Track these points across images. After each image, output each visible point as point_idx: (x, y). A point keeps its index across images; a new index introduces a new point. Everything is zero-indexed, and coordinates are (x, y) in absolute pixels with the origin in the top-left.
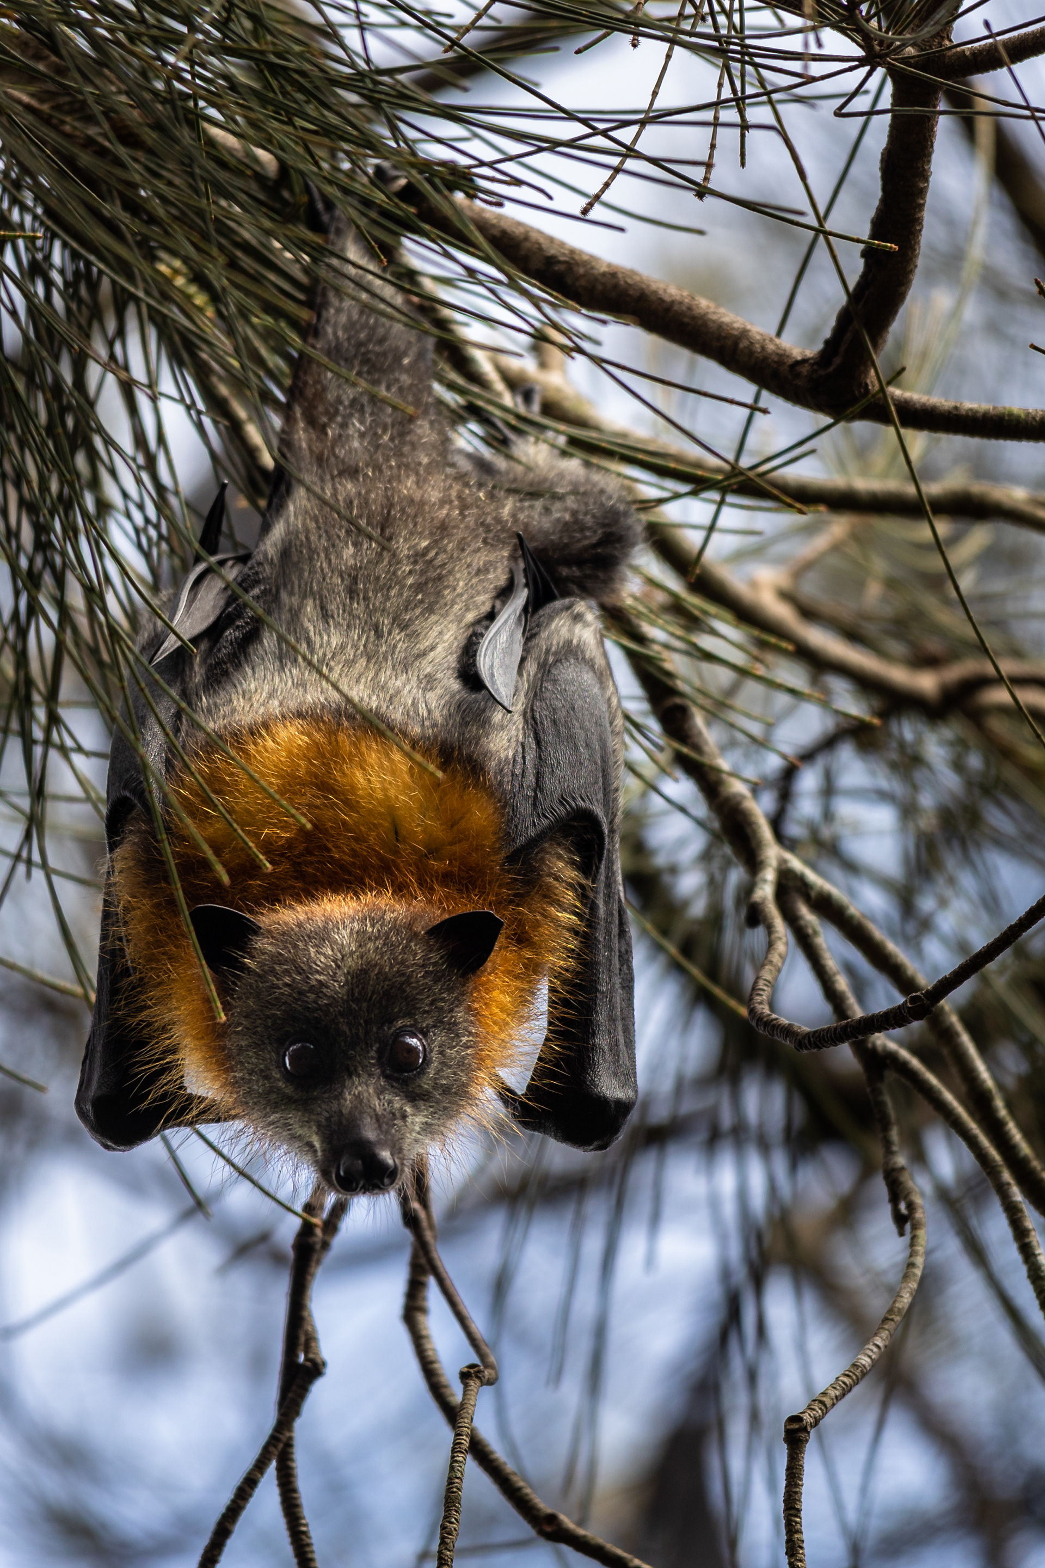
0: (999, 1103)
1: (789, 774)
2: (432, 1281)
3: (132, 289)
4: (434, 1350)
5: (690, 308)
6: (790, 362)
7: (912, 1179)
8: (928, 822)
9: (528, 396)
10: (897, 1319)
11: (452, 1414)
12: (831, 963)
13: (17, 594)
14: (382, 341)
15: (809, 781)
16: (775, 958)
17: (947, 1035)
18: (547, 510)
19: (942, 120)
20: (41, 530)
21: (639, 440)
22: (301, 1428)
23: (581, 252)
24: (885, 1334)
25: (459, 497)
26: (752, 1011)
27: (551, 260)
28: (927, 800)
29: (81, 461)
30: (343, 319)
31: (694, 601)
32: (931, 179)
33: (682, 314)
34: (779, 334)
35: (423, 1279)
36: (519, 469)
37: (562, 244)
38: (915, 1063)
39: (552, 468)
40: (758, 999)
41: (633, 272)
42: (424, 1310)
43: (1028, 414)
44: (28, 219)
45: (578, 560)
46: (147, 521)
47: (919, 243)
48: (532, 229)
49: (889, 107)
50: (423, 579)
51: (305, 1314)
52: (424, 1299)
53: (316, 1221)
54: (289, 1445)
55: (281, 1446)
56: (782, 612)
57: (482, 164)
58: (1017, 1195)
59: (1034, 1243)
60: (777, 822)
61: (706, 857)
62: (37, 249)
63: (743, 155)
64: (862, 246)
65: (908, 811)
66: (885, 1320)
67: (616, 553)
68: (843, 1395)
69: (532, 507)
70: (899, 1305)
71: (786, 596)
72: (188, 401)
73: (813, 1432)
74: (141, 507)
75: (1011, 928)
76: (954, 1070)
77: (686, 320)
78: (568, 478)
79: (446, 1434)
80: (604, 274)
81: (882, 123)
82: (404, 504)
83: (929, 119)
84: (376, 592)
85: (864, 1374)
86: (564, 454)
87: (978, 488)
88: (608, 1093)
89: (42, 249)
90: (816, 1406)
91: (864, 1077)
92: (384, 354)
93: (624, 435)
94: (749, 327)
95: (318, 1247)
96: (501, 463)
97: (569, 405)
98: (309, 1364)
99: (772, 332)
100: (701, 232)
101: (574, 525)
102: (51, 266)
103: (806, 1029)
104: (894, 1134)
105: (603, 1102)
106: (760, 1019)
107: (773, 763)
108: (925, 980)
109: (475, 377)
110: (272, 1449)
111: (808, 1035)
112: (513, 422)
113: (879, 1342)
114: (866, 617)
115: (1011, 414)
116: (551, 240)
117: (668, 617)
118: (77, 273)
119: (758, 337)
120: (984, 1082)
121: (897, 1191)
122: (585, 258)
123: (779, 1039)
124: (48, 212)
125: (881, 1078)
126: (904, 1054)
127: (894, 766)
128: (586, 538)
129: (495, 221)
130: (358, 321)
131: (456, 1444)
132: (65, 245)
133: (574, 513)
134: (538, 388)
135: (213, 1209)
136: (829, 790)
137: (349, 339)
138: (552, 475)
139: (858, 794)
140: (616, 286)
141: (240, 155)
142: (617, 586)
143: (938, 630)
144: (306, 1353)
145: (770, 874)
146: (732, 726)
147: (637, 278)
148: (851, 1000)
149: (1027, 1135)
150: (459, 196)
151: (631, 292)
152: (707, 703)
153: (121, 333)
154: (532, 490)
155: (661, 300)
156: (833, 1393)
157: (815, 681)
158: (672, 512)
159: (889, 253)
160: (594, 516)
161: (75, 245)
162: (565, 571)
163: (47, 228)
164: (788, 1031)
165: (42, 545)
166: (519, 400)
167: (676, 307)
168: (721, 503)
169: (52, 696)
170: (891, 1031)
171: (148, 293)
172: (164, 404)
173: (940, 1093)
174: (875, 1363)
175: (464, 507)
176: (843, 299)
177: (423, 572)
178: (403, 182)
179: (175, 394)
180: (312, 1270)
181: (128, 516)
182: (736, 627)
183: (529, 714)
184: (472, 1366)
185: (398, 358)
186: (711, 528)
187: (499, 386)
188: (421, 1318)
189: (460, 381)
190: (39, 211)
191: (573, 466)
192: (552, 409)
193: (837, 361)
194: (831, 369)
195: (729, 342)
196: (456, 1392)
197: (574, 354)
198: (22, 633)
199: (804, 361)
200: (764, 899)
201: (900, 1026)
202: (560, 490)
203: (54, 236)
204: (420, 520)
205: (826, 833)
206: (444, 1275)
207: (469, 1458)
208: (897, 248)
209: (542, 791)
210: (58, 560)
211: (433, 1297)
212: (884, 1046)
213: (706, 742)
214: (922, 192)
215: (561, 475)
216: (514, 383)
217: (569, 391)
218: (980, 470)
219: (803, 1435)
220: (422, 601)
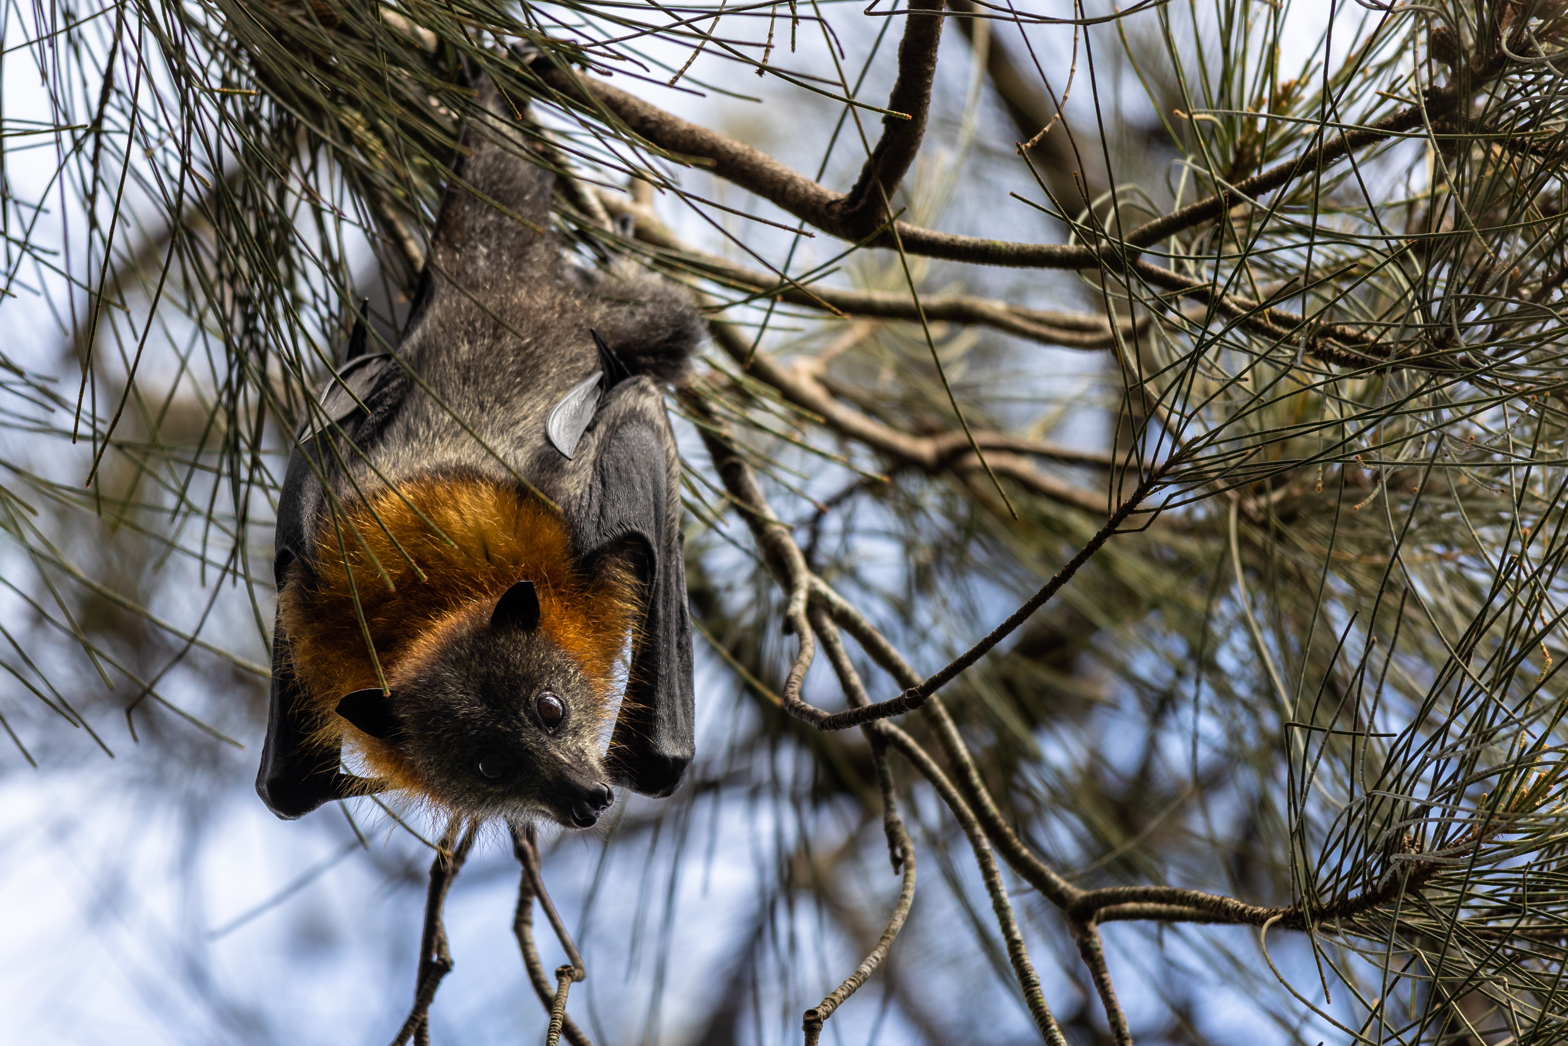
0: (974, 775)
1: (819, 515)
2: (536, 902)
3: (322, 135)
4: (536, 954)
5: (750, 159)
6: (826, 202)
7: (907, 831)
8: (924, 555)
9: (624, 223)
10: (892, 937)
11: (549, 1003)
12: (847, 664)
13: (230, 367)
14: (510, 181)
15: (833, 522)
16: (805, 659)
17: (935, 721)
18: (632, 314)
19: (947, 19)
20: (249, 319)
21: (709, 259)
22: (433, 1011)
23: (667, 114)
24: (882, 949)
25: (562, 305)
26: (786, 699)
27: (644, 120)
28: (924, 540)
29: (281, 265)
30: (481, 164)
31: (750, 384)
32: (937, 64)
33: (744, 163)
34: (818, 179)
35: (529, 899)
36: (614, 281)
37: (653, 108)
38: (911, 742)
39: (639, 280)
40: (791, 690)
41: (707, 131)
42: (529, 923)
43: (1007, 246)
44: (244, 79)
45: (653, 352)
46: (331, 314)
47: (926, 113)
48: (630, 95)
49: (906, 8)
50: (522, 367)
51: (438, 924)
52: (530, 914)
53: (448, 852)
54: (424, 1024)
55: (417, 1025)
56: (815, 392)
57: (596, 43)
58: (986, 844)
59: (998, 882)
60: (809, 554)
61: (754, 579)
62: (250, 104)
63: (793, 42)
64: (883, 115)
65: (909, 546)
66: (883, 938)
67: (684, 347)
68: (849, 995)
69: (620, 311)
70: (893, 927)
71: (819, 380)
72: (365, 226)
73: (826, 1024)
74: (327, 304)
75: (986, 640)
76: (940, 748)
77: (747, 168)
78: (651, 289)
79: (543, 1018)
80: (685, 131)
81: (900, 23)
82: (516, 310)
83: (937, 18)
84: (484, 377)
85: (865, 979)
86: (651, 269)
87: (969, 301)
88: (667, 753)
89: (254, 103)
90: (828, 1003)
91: (871, 751)
92: (511, 192)
93: (697, 255)
94: (795, 174)
95: (450, 872)
96: (600, 275)
97: (656, 230)
98: (440, 963)
99: (812, 177)
100: (758, 100)
101: (653, 325)
102: (261, 117)
103: (827, 714)
104: (893, 796)
105: (663, 760)
106: (792, 706)
107: (807, 508)
108: (919, 679)
109: (585, 209)
110: (410, 1027)
111: (828, 719)
112: (612, 244)
113: (877, 954)
114: (883, 398)
115: (994, 246)
116: (645, 104)
117: (728, 395)
118: (280, 122)
119: (802, 182)
120: (962, 757)
121: (893, 838)
122: (670, 118)
123: (806, 720)
124: (260, 74)
125: (883, 753)
126: (902, 734)
127: (899, 512)
128: (659, 335)
129: (601, 89)
130: (491, 166)
131: (552, 1026)
132: (272, 100)
133: (652, 317)
134: (632, 217)
135: (370, 844)
136: (847, 531)
137: (484, 180)
138: (638, 286)
139: (872, 533)
140: (694, 141)
141: (408, 34)
142: (685, 372)
143: (935, 408)
144: (439, 953)
145: (801, 595)
146: (776, 480)
147: (710, 135)
148: (863, 692)
149: (996, 799)
150: (576, 67)
151: (705, 146)
152: (757, 461)
153: (314, 167)
154: (620, 298)
155: (728, 152)
156: (841, 993)
157: (842, 447)
158: (733, 314)
159: (904, 121)
160: (666, 319)
161: (279, 100)
162: (643, 360)
163: (258, 87)
164: (813, 715)
165: (250, 330)
166: (618, 226)
167: (739, 158)
168: (770, 311)
169: (255, 447)
170: (893, 717)
171: (333, 137)
172: (345, 225)
173: (928, 765)
174: (875, 972)
175: (564, 311)
176: (865, 158)
177: (523, 362)
178: (532, 57)
179: (356, 220)
180: (444, 890)
181: (316, 308)
182: (781, 404)
183: (598, 464)
184: (565, 967)
185: (521, 194)
186: (764, 327)
187: (603, 215)
188: (526, 929)
189: (574, 212)
190: (253, 73)
191: (655, 279)
192: (643, 235)
193: (862, 202)
194: (857, 208)
195: (780, 186)
196: (552, 985)
197: (664, 189)
198: (233, 397)
199: (837, 201)
200: (797, 614)
201: (900, 713)
202: (643, 299)
203: (264, 93)
204: (525, 322)
205: (847, 562)
206: (545, 896)
207: (561, 1037)
208: (909, 117)
209: (604, 518)
210: (262, 342)
211: (537, 911)
212: (887, 729)
213: (755, 492)
214: (930, 74)
215: (645, 286)
216: (614, 213)
217: (655, 219)
218: (971, 289)
219: (818, 1025)
220: (519, 383)
